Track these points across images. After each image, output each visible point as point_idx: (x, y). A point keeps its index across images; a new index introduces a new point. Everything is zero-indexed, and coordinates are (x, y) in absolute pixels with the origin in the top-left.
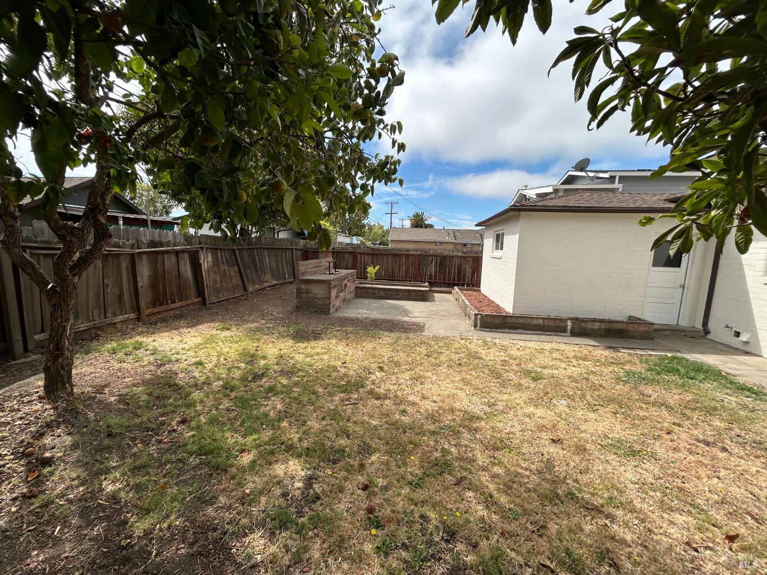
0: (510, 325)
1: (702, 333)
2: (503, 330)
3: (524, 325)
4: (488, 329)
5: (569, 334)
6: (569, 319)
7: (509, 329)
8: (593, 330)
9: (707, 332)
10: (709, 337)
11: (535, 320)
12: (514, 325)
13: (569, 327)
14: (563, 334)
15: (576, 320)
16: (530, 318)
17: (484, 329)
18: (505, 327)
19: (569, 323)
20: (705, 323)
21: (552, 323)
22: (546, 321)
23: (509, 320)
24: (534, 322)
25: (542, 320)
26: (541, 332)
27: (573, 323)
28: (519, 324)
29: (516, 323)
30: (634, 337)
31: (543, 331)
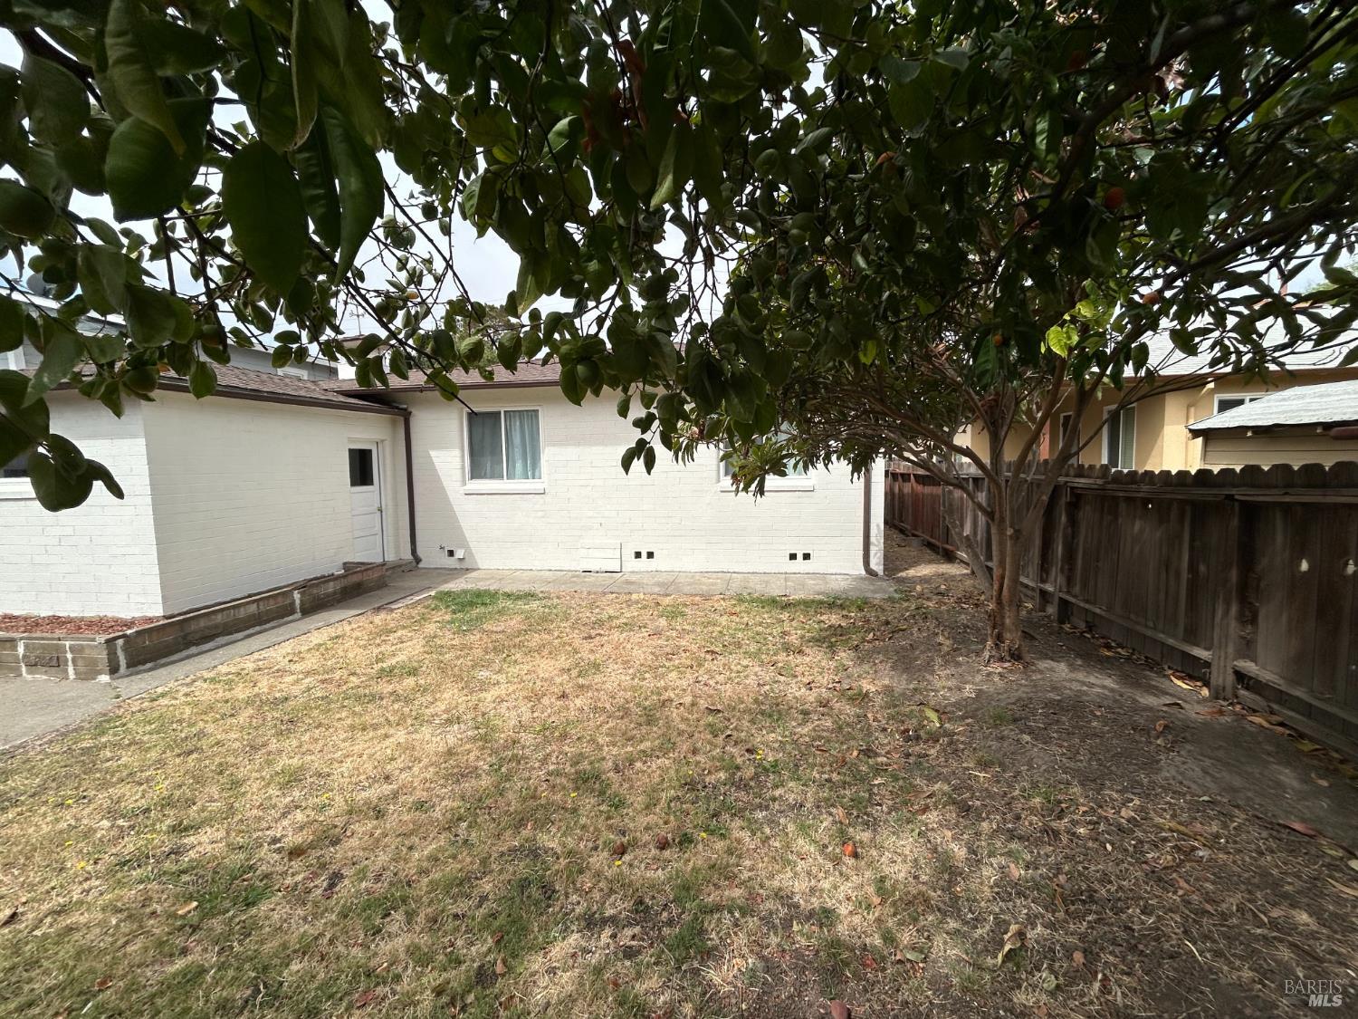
0: (198, 636)
1: (414, 564)
2: (184, 653)
3: (225, 625)
4: (149, 665)
5: (298, 615)
6: (295, 589)
7: (197, 644)
8: (328, 595)
9: (418, 560)
10: (421, 565)
11: (242, 609)
12: (207, 633)
13: (298, 602)
14: (291, 618)
15: (304, 586)
16: (234, 607)
17: (141, 668)
18: (188, 645)
19: (297, 596)
20: (414, 552)
21: (272, 605)
22: (261, 603)
23: (193, 627)
24: (242, 613)
25: (255, 605)
26: (258, 628)
27: (302, 594)
28: (216, 626)
29: (208, 628)
30: (371, 590)
31: (260, 624)
